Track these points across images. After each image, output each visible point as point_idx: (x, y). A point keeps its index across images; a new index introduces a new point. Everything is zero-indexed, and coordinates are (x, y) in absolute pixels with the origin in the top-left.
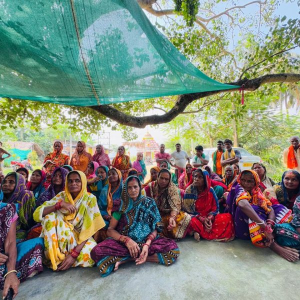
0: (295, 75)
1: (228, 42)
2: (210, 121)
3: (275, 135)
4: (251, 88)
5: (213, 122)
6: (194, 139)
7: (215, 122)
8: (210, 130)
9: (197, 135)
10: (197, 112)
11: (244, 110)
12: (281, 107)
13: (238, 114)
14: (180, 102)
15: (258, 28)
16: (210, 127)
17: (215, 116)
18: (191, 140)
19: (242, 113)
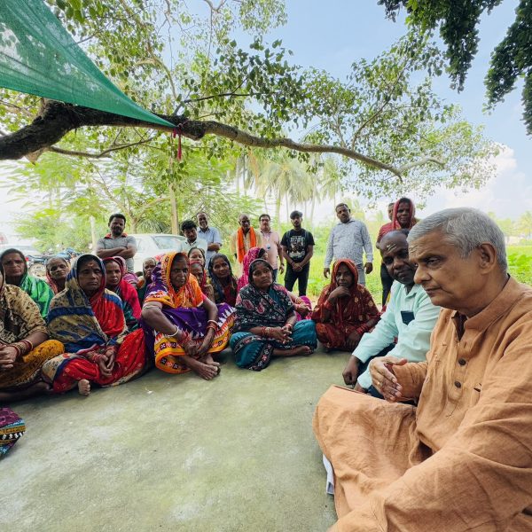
0: (247, 136)
1: (162, 45)
2: (129, 184)
3: (228, 221)
4: (193, 134)
5: (135, 187)
6: (96, 216)
7: (140, 189)
8: (131, 204)
9: (101, 209)
10: (98, 157)
11: (183, 169)
12: (238, 184)
13: (174, 176)
14: (46, 117)
15: (208, 46)
16: (130, 197)
17: (140, 178)
18: (88, 219)
19: (180, 175)
